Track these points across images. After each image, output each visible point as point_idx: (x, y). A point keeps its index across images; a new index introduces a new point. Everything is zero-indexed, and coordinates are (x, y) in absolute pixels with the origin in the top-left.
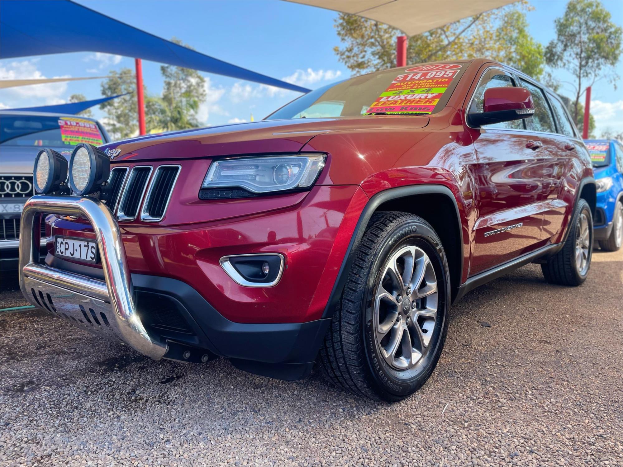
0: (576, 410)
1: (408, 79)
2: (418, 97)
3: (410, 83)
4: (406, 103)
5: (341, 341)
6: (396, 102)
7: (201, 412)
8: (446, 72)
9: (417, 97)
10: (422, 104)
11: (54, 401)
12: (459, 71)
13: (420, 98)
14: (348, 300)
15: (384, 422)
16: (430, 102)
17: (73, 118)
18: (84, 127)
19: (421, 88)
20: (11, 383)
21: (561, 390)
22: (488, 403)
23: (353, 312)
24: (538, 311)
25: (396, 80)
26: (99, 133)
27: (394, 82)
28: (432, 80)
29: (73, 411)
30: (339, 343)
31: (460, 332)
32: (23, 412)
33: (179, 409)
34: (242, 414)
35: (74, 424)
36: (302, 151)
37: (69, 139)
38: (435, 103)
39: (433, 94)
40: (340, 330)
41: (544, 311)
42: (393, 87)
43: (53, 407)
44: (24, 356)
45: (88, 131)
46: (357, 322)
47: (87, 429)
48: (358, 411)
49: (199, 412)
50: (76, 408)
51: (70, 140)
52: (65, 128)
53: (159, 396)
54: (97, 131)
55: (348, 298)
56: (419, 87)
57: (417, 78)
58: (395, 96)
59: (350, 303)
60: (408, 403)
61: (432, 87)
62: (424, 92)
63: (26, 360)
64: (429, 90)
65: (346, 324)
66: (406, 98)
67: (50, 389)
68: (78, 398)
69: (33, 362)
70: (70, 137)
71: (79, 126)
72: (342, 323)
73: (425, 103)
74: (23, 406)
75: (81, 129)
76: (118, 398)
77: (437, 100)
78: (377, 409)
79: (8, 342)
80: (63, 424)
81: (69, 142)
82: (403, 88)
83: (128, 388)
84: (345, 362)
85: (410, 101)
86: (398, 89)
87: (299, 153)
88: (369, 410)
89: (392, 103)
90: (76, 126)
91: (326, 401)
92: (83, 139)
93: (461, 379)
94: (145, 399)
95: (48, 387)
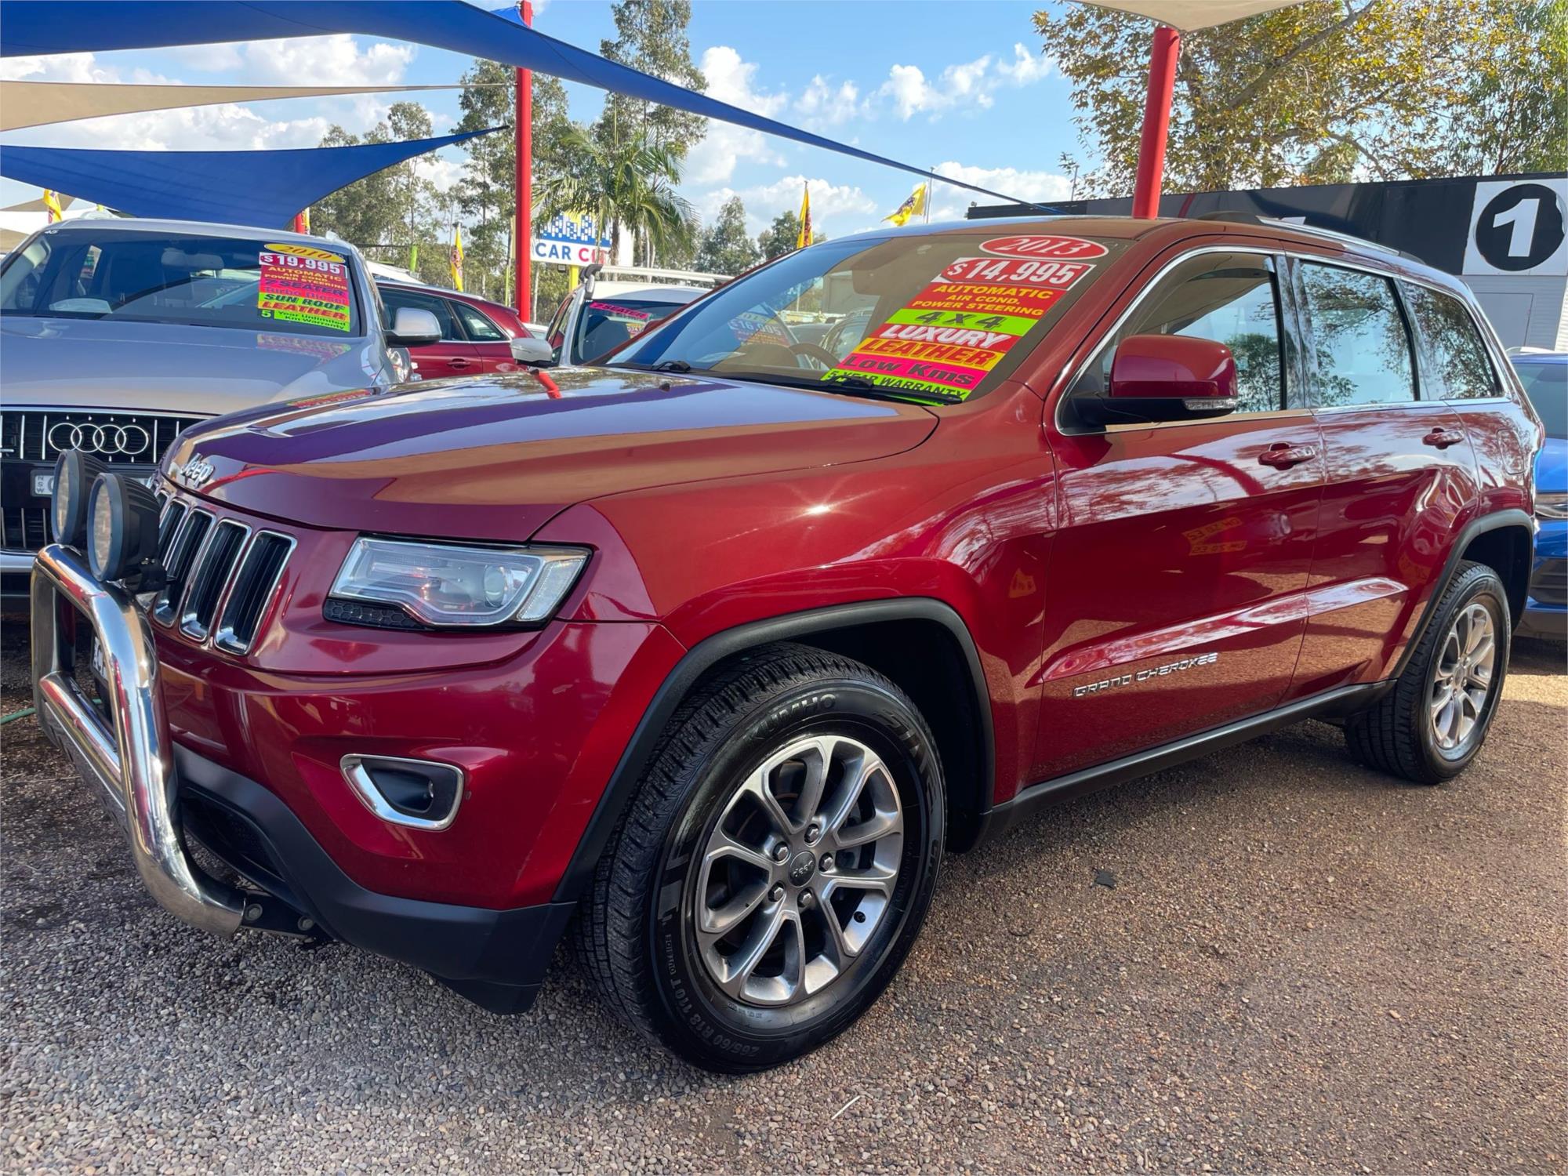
0: (1140, 1159)
1: (970, 276)
2: (961, 341)
3: (968, 288)
4: (929, 355)
5: (606, 945)
6: (912, 344)
7: (337, 1038)
8: (1062, 266)
9: (960, 338)
10: (962, 364)
11: (77, 961)
12: (1093, 266)
13: (966, 344)
14: (623, 862)
15: (695, 1120)
16: (982, 361)
17: (295, 248)
18: (316, 270)
19: (983, 311)
20: (20, 901)
21: (1151, 1096)
22: (952, 1105)
23: (630, 890)
24: (1269, 852)
25: (945, 276)
26: (347, 288)
27: (938, 279)
28: (1019, 288)
29: (102, 992)
30: (603, 949)
31: (1028, 895)
32: (10, 981)
33: (297, 1023)
34: (415, 1056)
35: (88, 1027)
36: (534, 539)
37: (273, 302)
38: (989, 366)
39: (998, 334)
40: (605, 924)
41: (1286, 855)
42: (930, 294)
43: (69, 978)
44: (72, 836)
45: (324, 282)
46: (638, 914)
47: (106, 1042)
48: (658, 1083)
49: (332, 1035)
50: (110, 986)
51: (276, 306)
52: (273, 272)
53: (280, 981)
54: (343, 283)
55: (624, 859)
56: (981, 306)
57: (990, 277)
58: (919, 327)
59: (627, 871)
60: (776, 1079)
61: (1008, 313)
62: (982, 327)
63: (72, 846)
64: (997, 321)
65: (616, 914)
66: (936, 336)
67: (84, 930)
68: (124, 963)
69: (83, 852)
70: (277, 298)
71: (305, 268)
72: (609, 909)
73: (970, 360)
74: (18, 965)
75: (308, 278)
76: (198, 973)
77: (1000, 356)
78: (702, 1085)
79: (58, 792)
80: (68, 1023)
81: (272, 312)
82: (947, 305)
83: (230, 951)
84: (616, 990)
85: (940, 351)
86: (934, 304)
87: (529, 543)
88: (682, 1084)
89: (900, 349)
90: (297, 267)
91: (605, 1048)
92: (307, 305)
93: (938, 1032)
94: (249, 984)
95: (82, 926)
